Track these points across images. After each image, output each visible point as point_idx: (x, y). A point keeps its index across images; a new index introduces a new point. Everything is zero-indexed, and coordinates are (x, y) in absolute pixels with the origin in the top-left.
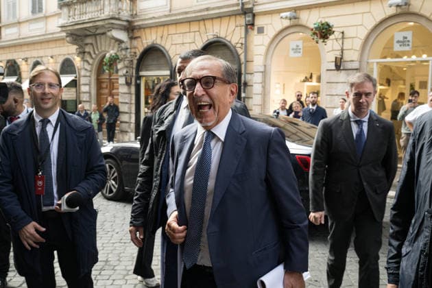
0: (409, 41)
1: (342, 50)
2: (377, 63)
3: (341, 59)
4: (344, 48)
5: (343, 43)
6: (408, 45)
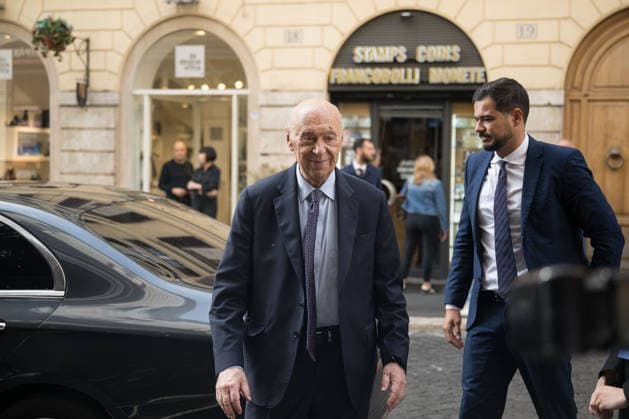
0: (199, 62)
1: (88, 71)
2: (150, 96)
3: (87, 86)
4: (92, 67)
5: (88, 59)
6: (199, 68)
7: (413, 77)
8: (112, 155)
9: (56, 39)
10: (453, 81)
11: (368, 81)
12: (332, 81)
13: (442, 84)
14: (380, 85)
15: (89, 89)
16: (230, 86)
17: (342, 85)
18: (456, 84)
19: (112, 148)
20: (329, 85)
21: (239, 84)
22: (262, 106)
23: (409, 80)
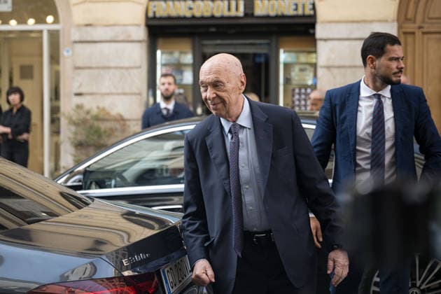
7: (237, 9)
10: (280, 13)
11: (188, 14)
12: (151, 15)
13: (268, 17)
14: (202, 18)
16: (41, 21)
17: (161, 18)
18: (283, 17)
20: (147, 18)
21: (50, 19)
22: (75, 42)
23: (233, 13)
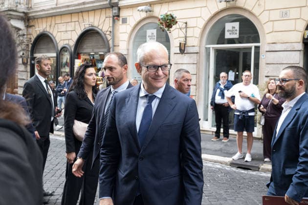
0: (236, 30)
1: (186, 37)
2: (213, 48)
3: (185, 44)
4: (188, 35)
5: (186, 32)
6: (236, 34)
8: (195, 76)
9: (168, 23)
12: (306, 37)
15: (186, 46)
19: (195, 73)
20: (304, 39)
22: (267, 51)
